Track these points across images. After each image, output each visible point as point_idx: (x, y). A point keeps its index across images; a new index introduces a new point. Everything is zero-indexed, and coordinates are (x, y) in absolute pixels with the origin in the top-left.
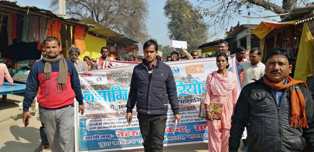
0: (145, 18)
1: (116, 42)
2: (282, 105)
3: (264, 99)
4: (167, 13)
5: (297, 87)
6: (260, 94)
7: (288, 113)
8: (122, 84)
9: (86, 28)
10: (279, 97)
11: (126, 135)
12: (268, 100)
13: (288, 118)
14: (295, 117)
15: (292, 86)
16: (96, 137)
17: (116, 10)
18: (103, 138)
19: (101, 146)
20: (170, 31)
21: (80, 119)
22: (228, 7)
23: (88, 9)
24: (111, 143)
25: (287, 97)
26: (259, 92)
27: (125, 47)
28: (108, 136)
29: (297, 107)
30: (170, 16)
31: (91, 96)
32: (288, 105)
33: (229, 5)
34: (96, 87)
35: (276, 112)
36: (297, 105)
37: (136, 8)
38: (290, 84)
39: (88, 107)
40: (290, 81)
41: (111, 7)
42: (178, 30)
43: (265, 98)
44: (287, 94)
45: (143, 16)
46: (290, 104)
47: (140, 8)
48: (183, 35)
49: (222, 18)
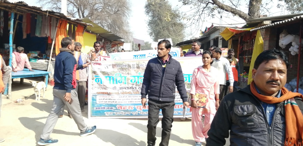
0: (128, 16)
1: (103, 38)
2: (275, 124)
3: (251, 115)
4: (148, 12)
5: (294, 102)
6: (245, 108)
7: (282, 135)
8: (123, 72)
9: (84, 26)
10: (270, 112)
11: (124, 108)
12: (256, 116)
13: (281, 142)
14: (291, 141)
15: (288, 100)
16: (103, 108)
17: (101, 7)
18: (108, 109)
19: (106, 114)
20: (150, 29)
21: (93, 95)
22: (203, 11)
23: (75, 5)
24: (114, 113)
25: (281, 114)
26: (244, 105)
27: (111, 42)
28: (111, 108)
29: (294, 128)
30: (150, 15)
31: (100, 80)
32: (282, 125)
33: (204, 10)
34: (104, 73)
35: (266, 133)
36: (294, 125)
37: (120, 7)
38: (285, 97)
39: (98, 86)
40: (285, 93)
41: (97, 5)
42: (158, 28)
43: (252, 113)
44: (280, 110)
45: (126, 14)
46: (285, 123)
47: (124, 7)
48: (162, 33)
49: (197, 21)
